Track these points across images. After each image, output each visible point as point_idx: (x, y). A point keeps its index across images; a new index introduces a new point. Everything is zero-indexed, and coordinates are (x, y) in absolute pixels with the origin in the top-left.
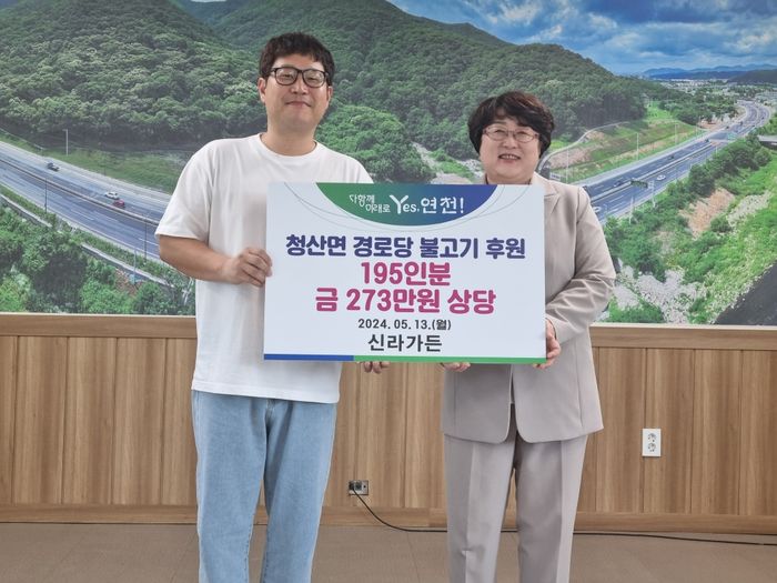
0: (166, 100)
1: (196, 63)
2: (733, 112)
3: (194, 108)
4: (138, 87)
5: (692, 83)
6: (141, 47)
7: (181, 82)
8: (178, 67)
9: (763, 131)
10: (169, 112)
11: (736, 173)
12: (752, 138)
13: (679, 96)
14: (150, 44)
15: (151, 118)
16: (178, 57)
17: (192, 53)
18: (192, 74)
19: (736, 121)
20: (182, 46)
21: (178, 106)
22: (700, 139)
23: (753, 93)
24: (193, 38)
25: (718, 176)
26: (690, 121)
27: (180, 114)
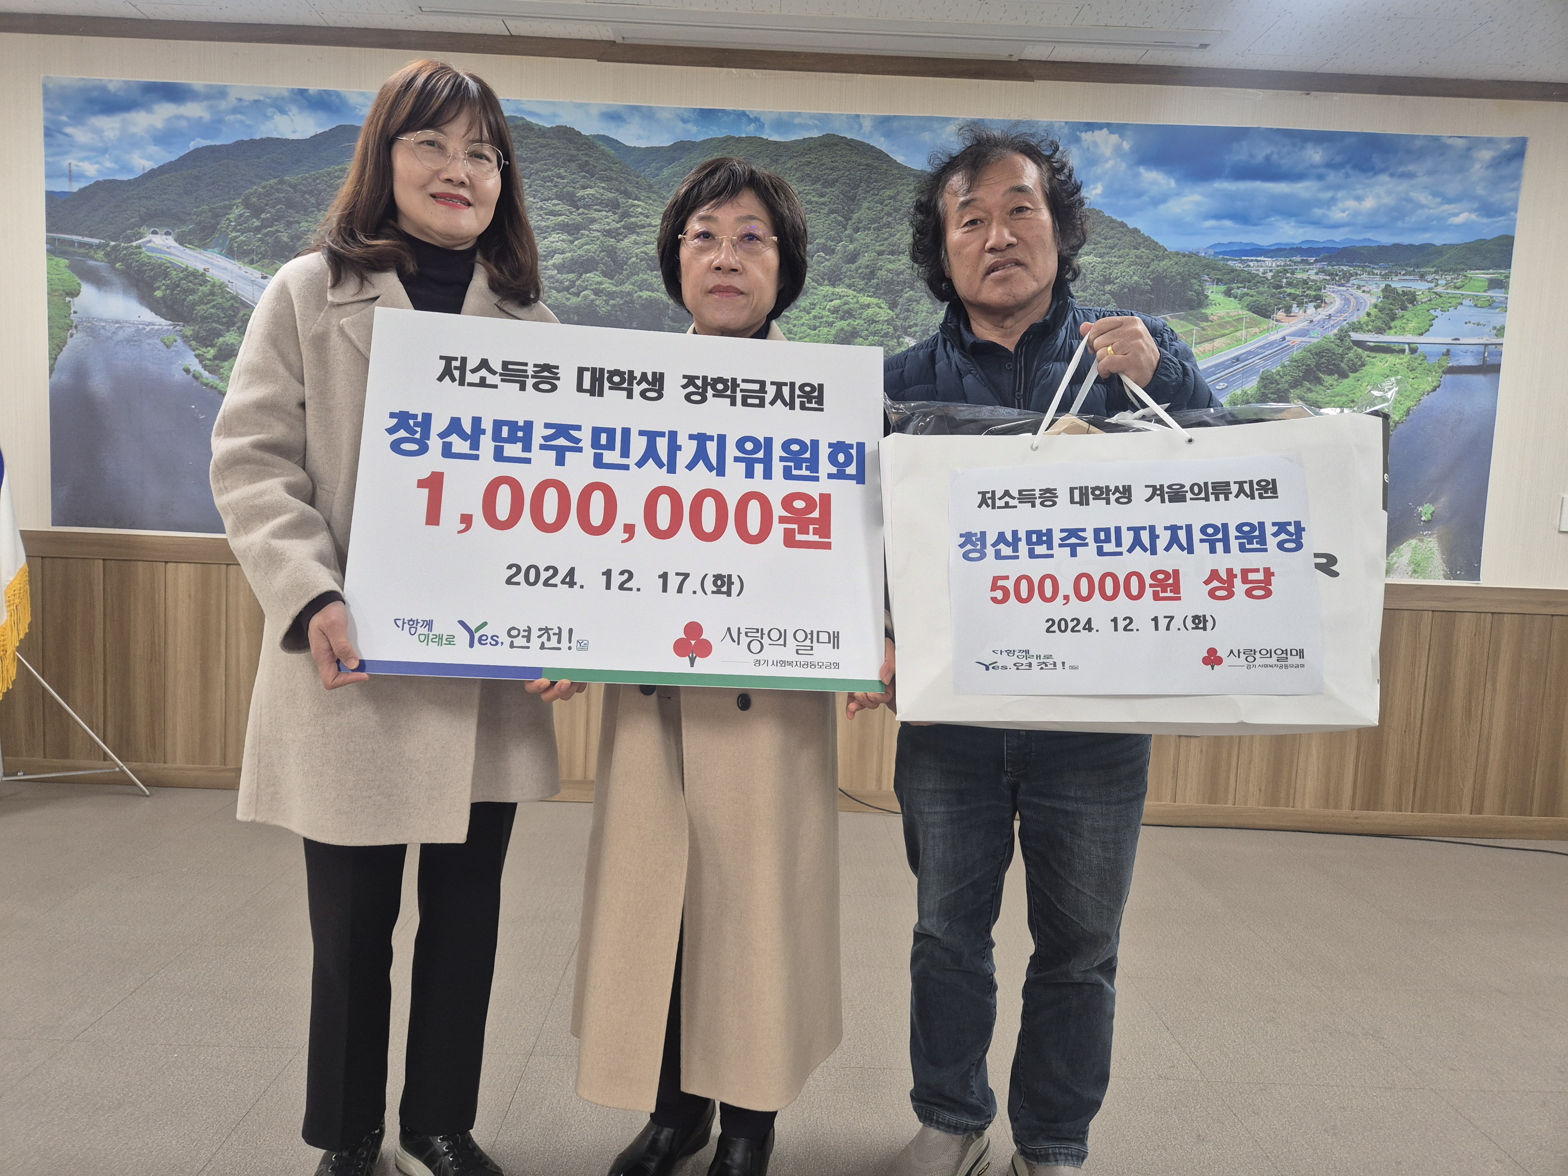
0: (593, 277)
1: (632, 229)
2: (1319, 301)
3: (627, 287)
4: (558, 259)
5: (1269, 262)
6: (561, 207)
7: (611, 252)
8: (608, 233)
9: (1357, 327)
10: (597, 292)
11: (1319, 381)
12: (1342, 337)
13: (1251, 280)
14: (573, 201)
15: (574, 300)
16: (608, 220)
17: (625, 215)
18: (626, 243)
19: (1323, 313)
20: (614, 206)
21: (608, 285)
22: (1275, 336)
23: (1347, 277)
24: (627, 195)
25: (1295, 384)
26: (1263, 312)
27: (611, 295)
